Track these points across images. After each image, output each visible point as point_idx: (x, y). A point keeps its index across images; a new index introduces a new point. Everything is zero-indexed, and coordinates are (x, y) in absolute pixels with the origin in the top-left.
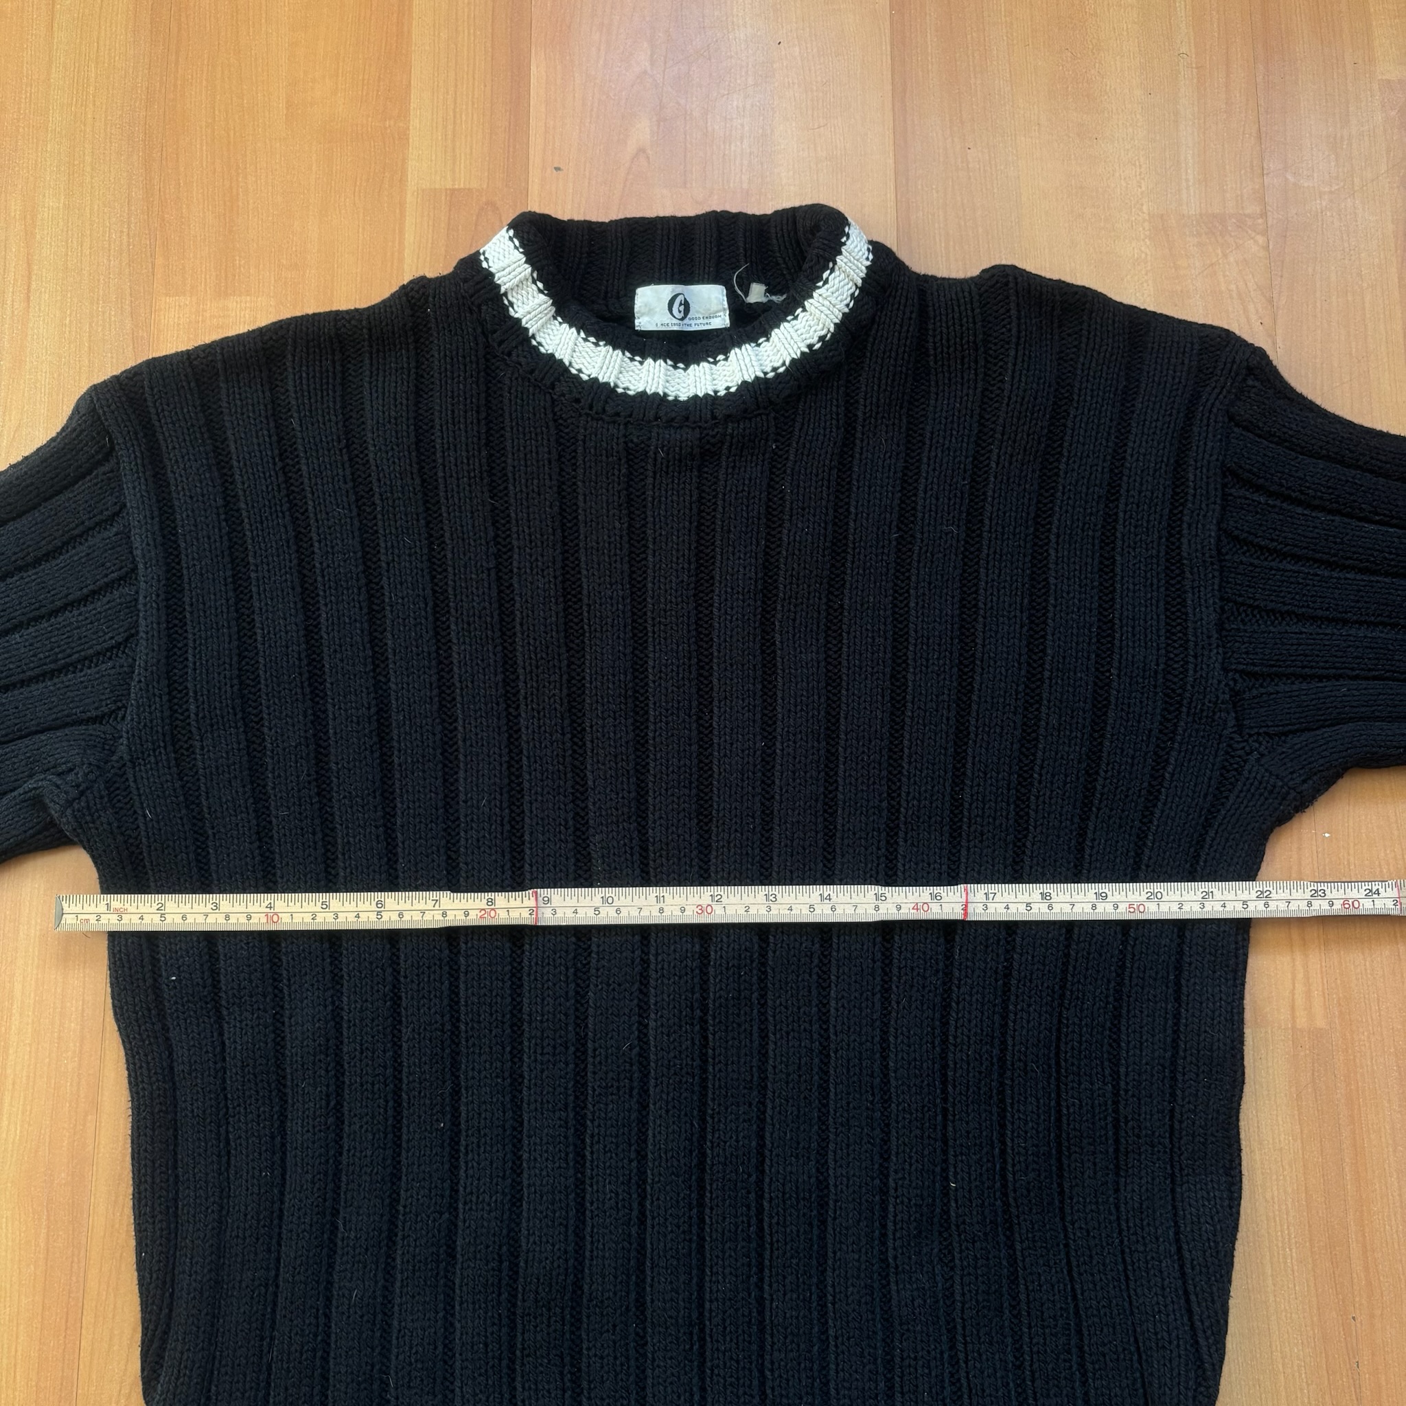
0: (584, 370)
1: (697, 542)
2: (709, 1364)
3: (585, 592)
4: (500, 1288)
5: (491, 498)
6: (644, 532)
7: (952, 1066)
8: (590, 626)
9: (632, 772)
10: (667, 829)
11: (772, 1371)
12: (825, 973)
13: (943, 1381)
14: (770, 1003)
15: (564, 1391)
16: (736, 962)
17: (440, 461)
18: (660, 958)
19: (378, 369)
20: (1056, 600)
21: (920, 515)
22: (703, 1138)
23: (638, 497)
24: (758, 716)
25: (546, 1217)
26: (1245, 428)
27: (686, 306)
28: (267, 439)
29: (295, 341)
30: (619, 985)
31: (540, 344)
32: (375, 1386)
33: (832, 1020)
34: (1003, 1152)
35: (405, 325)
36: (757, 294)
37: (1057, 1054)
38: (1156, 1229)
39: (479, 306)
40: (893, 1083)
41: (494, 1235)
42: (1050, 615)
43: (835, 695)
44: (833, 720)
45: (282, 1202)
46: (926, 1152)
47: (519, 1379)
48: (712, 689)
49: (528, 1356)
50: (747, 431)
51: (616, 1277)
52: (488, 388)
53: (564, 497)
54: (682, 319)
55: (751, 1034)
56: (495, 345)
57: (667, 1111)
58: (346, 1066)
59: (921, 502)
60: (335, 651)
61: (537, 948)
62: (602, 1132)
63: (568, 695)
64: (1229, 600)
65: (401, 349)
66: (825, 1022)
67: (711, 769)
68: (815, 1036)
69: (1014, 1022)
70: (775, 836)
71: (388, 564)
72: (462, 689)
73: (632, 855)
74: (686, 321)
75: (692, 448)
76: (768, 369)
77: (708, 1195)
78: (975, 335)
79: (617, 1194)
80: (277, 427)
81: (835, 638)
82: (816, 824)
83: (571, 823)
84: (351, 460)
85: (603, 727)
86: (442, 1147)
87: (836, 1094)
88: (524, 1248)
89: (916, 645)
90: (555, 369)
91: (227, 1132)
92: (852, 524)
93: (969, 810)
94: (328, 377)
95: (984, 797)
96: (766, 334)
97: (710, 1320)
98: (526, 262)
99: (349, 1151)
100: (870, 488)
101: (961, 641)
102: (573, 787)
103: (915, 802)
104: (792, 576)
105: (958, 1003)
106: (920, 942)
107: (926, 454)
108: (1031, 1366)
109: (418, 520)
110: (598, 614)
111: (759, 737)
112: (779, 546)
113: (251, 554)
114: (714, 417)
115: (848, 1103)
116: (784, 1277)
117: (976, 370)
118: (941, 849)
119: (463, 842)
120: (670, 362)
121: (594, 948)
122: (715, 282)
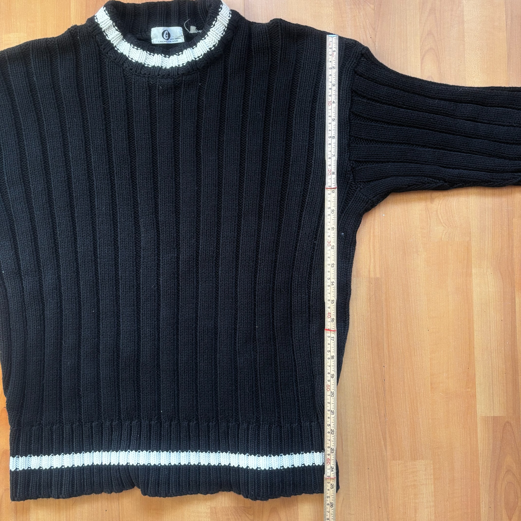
0: (133, 59)
1: (174, 118)
2: (180, 383)
3: (135, 136)
4: (114, 361)
5: (103, 104)
6: (156, 115)
7: (257, 290)
8: (137, 148)
9: (153, 198)
10: (165, 217)
11: (199, 384)
12: (218, 262)
13: (253, 386)
14: (200, 272)
15: (135, 391)
16: (188, 259)
17: (85, 92)
18: (163, 259)
19: (63, 59)
20: (295, 137)
21: (250, 108)
22: (178, 314)
23: (154, 103)
24: (195, 178)
25: (128, 339)
26: (360, 76)
27: (169, 35)
28: (25, 85)
29: (32, 49)
30: (150, 267)
31: (118, 49)
32: (76, 390)
33: (220, 277)
34: (273, 317)
35: (70, 43)
36: (193, 30)
37: (291, 286)
38: (320, 339)
39: (95, 36)
40: (239, 296)
41: (111, 345)
42: (293, 142)
43: (221, 171)
44: (220, 180)
45: (45, 336)
46: (248, 317)
47: (121, 388)
48: (180, 169)
49: (123, 381)
50: (190, 79)
51: (150, 357)
52: (101, 66)
53: (128, 103)
54: (168, 39)
55: (193, 282)
56: (102, 50)
57: (166, 306)
58: (63, 293)
59: (250, 103)
60: (53, 158)
61: (123, 256)
62: (146, 313)
63: (131, 172)
64: (352, 136)
65: (70, 52)
66: (218, 278)
67: (180, 197)
68: (214, 282)
69: (277, 276)
70: (201, 219)
71: (69, 128)
72: (95, 171)
73: (153, 225)
74: (169, 40)
75: (171, 85)
76: (196, 57)
77: (180, 331)
78: (267, 45)
79: (150, 332)
80: (29, 81)
81: (221, 152)
82: (215, 215)
83: (133, 215)
84: (55, 92)
85: (143, 183)
86: (94, 318)
87: (220, 300)
88: (121, 349)
89: (248, 154)
90: (123, 59)
91: (26, 315)
92: (226, 111)
93: (265, 209)
94: (45, 62)
95: (269, 204)
96: (196, 45)
97: (180, 369)
98: (110, 19)
99: (65, 320)
100: (233, 99)
101: (263, 152)
102: (133, 203)
103: (247, 207)
104: (206, 130)
105: (259, 271)
106: (248, 252)
107: (252, 86)
108: (280, 381)
109: (79, 113)
110: (140, 144)
111: (196, 186)
112: (202, 119)
113: (23, 125)
114: (178, 74)
115: (224, 302)
116: (204, 356)
117: (268, 57)
118: (255, 222)
119: (97, 222)
120: (163, 55)
121: (142, 256)
122: (178, 26)
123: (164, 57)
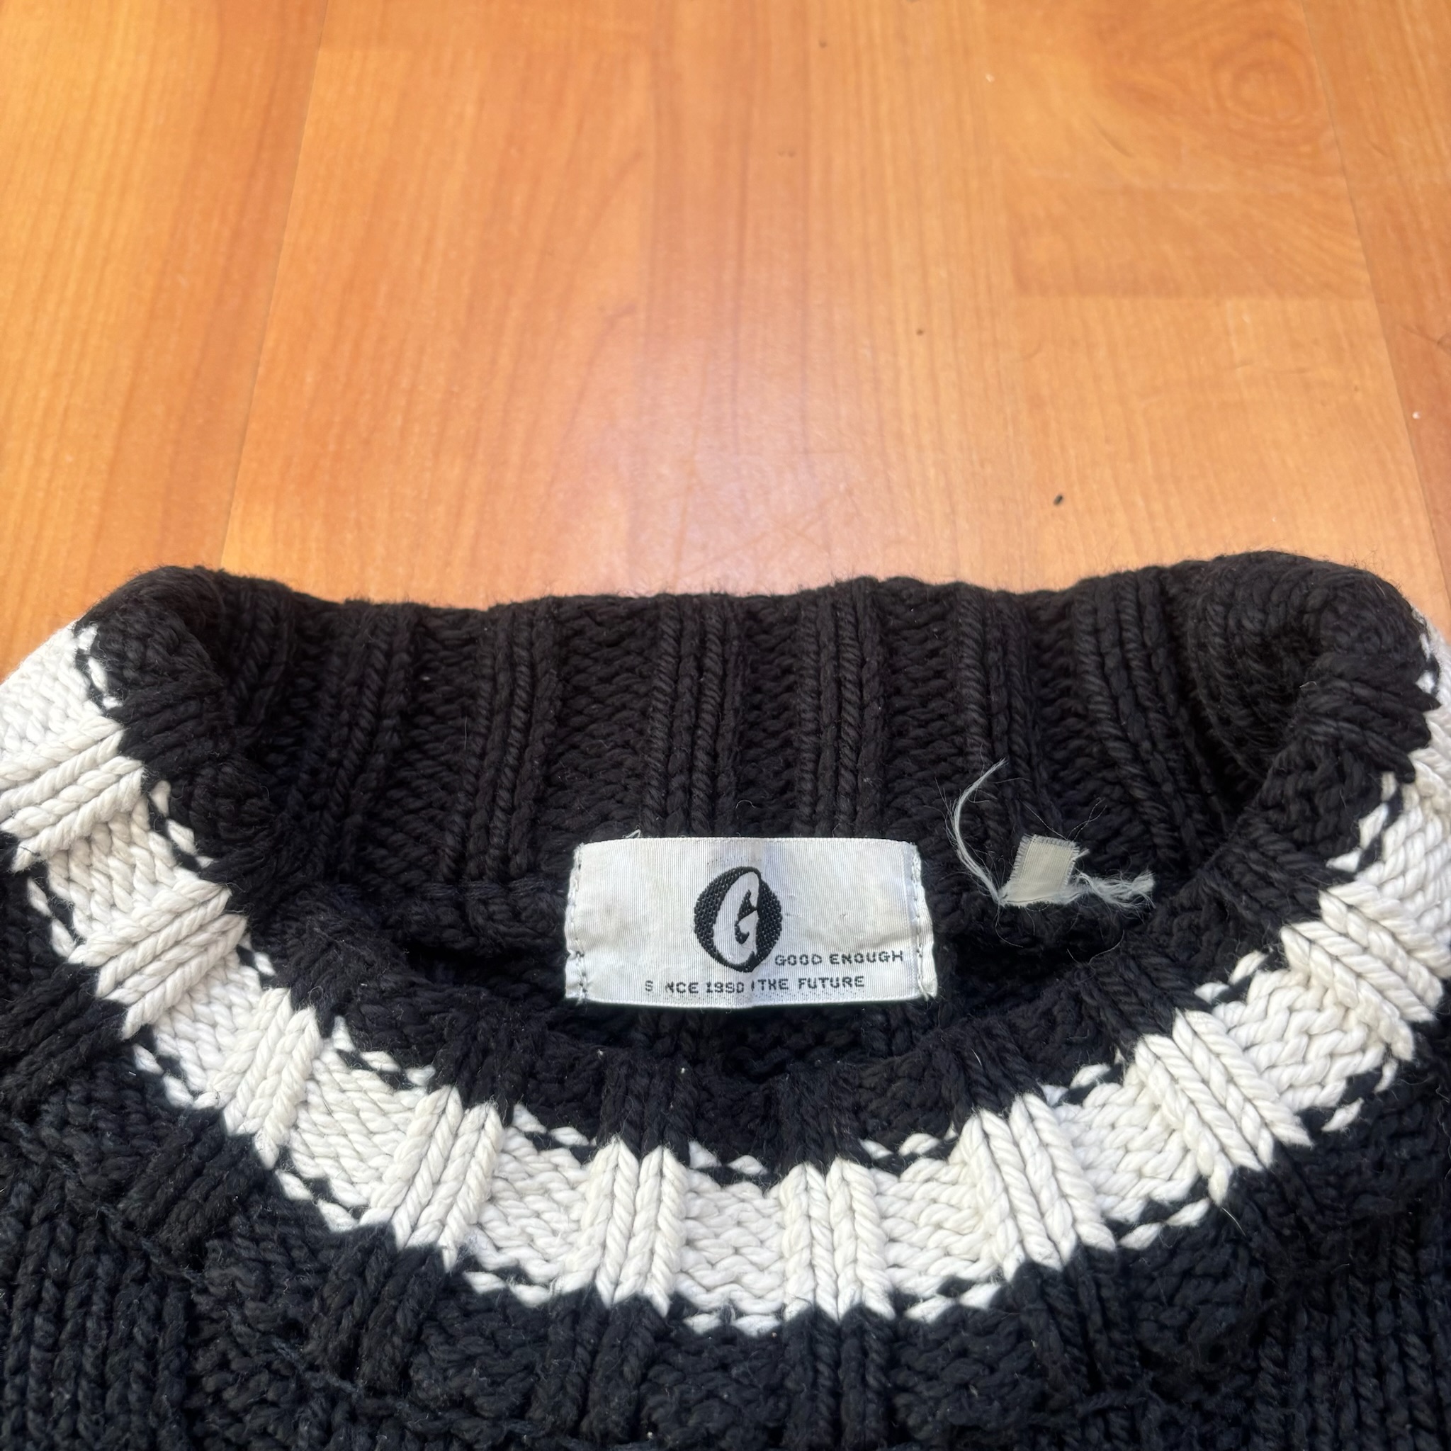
0: (339, 1187)
36: (1045, 873)
54: (751, 964)
74: (767, 969)
98: (124, 749)
120: (701, 1156)
122: (879, 830)
123: (707, 1183)
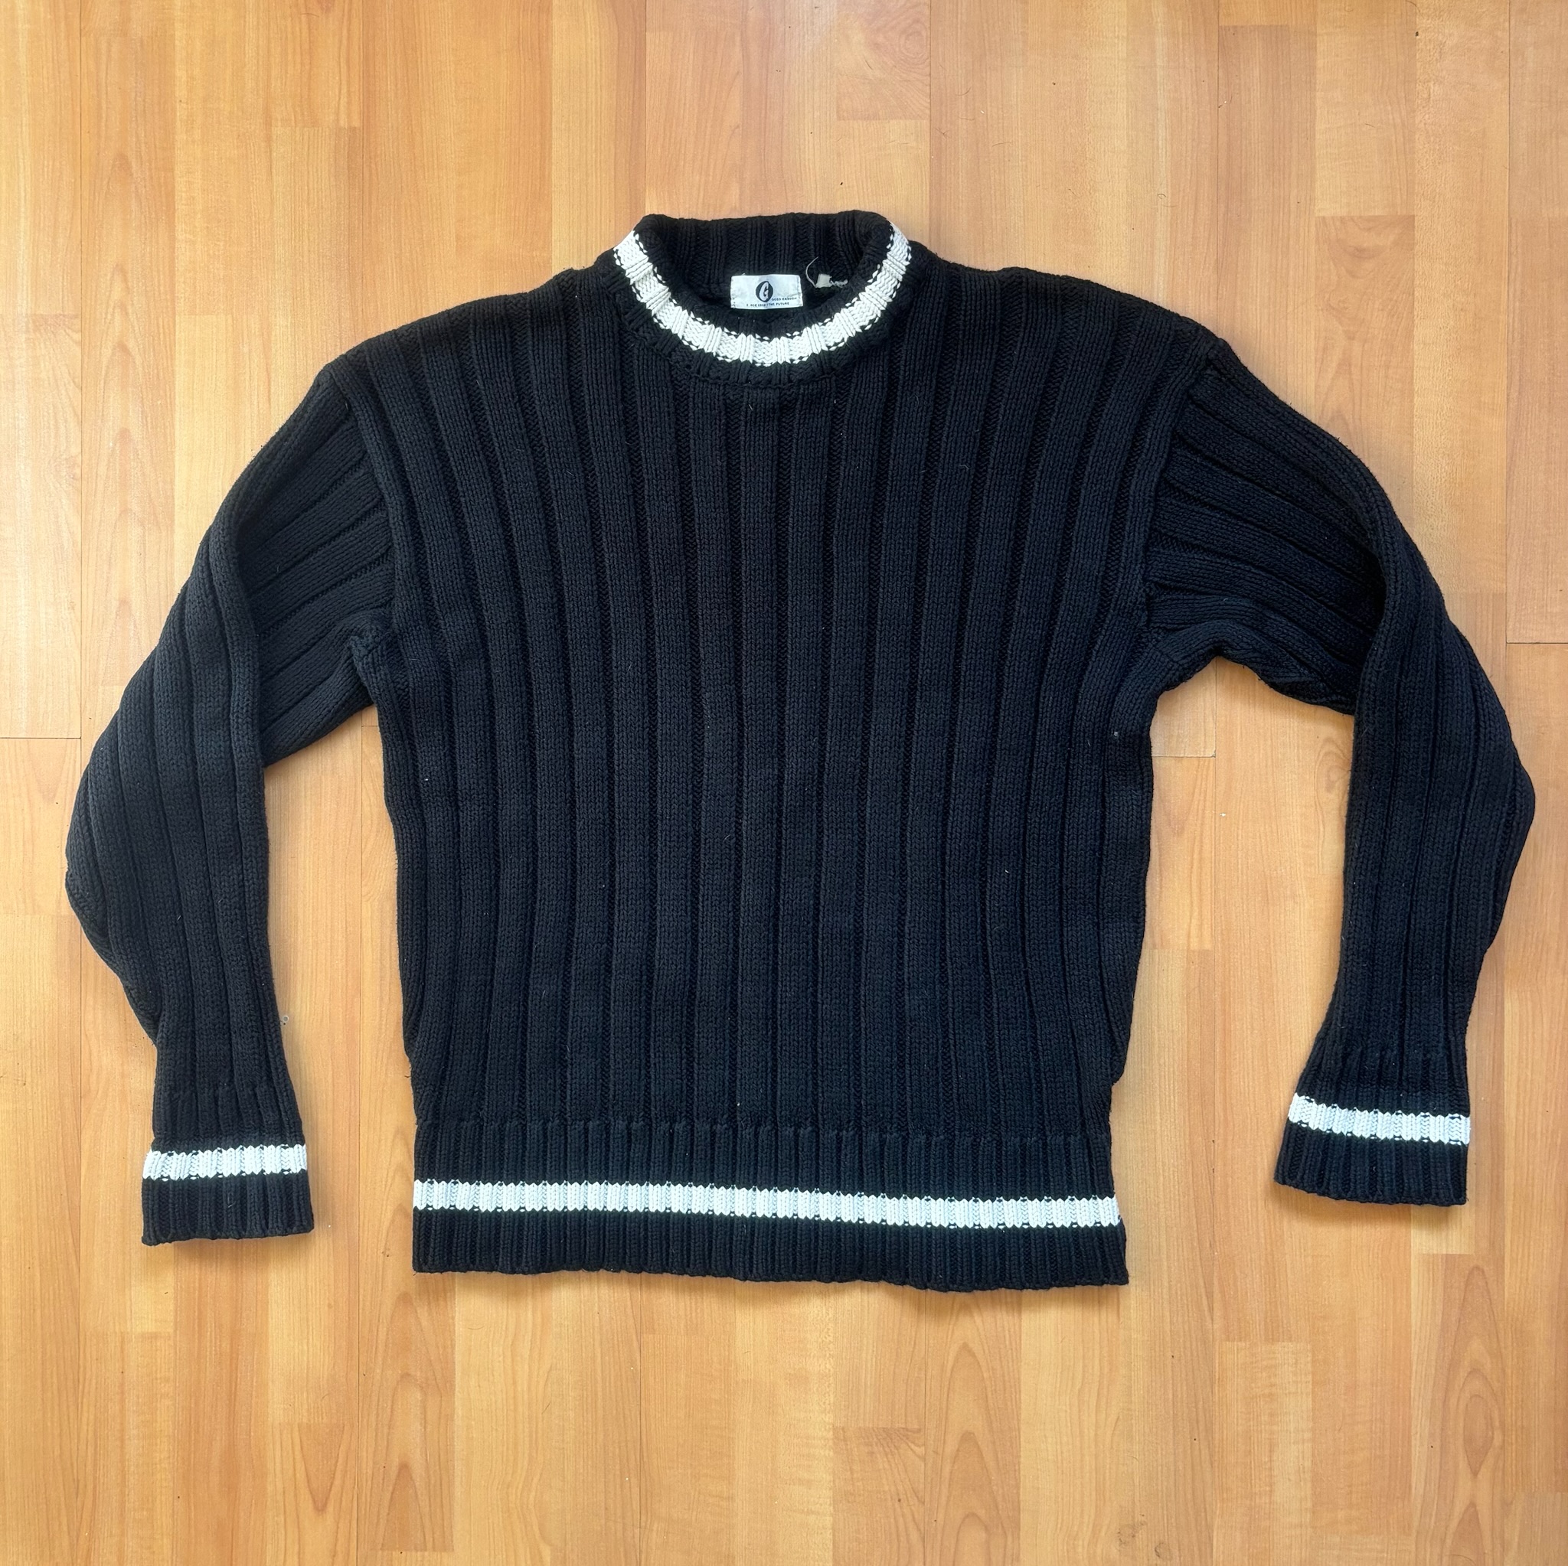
0: (693, 342)
1: (777, 476)
2: (779, 1044)
3: (696, 514)
4: (640, 992)
5: (627, 441)
6: (739, 468)
7: (949, 853)
8: (700, 540)
9: (731, 649)
10: (755, 689)
11: (822, 1048)
12: (863, 789)
13: (937, 1057)
14: (825, 809)
15: (682, 1059)
16: (802, 782)
17: (588, 412)
18: (750, 779)
19: (538, 340)
20: (1034, 521)
21: (942, 455)
22: (777, 898)
23: (734, 441)
24: (820, 608)
25: (672, 947)
27: (770, 290)
28: (460, 396)
29: (475, 321)
30: (723, 796)
31: (660, 321)
32: (557, 1051)
33: (868, 822)
34: (983, 910)
35: (557, 307)
36: (824, 281)
37: (1024, 844)
39: (614, 294)
40: (909, 863)
41: (637, 958)
42: (1029, 532)
43: (875, 592)
44: (873, 611)
45: (496, 933)
46: (930, 910)
47: (652, 1050)
48: (787, 587)
49: (659, 1036)
50: (815, 391)
51: (718, 987)
52: (622, 356)
53: (680, 441)
55: (812, 830)
56: (627, 324)
57: (754, 880)
58: (539, 845)
59: (943, 445)
60: (524, 555)
61: (666, 771)
62: (710, 893)
63: (687, 591)
65: (555, 325)
66: (862, 823)
67: (786, 646)
68: (856, 832)
69: (993, 823)
70: (831, 695)
71: (556, 491)
72: (612, 586)
73: (732, 707)
74: (770, 301)
75: (773, 404)
76: (831, 344)
77: (781, 935)
79: (719, 934)
80: (466, 387)
81: (876, 549)
82: (859, 686)
83: (689, 684)
84: (523, 411)
85: (711, 615)
86: (603, 900)
87: (869, 871)
88: (657, 967)
89: (933, 555)
90: (671, 341)
91: (460, 885)
92: (891, 462)
94: (501, 347)
96: (831, 316)
97: (780, 1015)
98: (649, 261)
99: (541, 900)
100: (906, 434)
101: (966, 552)
102: (691, 659)
103: (928, 671)
104: (846, 502)
105: (954, 811)
106: (929, 768)
107: (950, 408)
108: (999, 1048)
109: (575, 458)
110: (706, 531)
111: (821, 623)
112: (837, 479)
113: (458, 484)
114: (790, 381)
115: (878, 877)
116: (831, 989)
117: (992, 345)
118: (945, 704)
119: (615, 696)
120: (758, 336)
121: (705, 771)
122: (792, 273)
123: (759, 341)
